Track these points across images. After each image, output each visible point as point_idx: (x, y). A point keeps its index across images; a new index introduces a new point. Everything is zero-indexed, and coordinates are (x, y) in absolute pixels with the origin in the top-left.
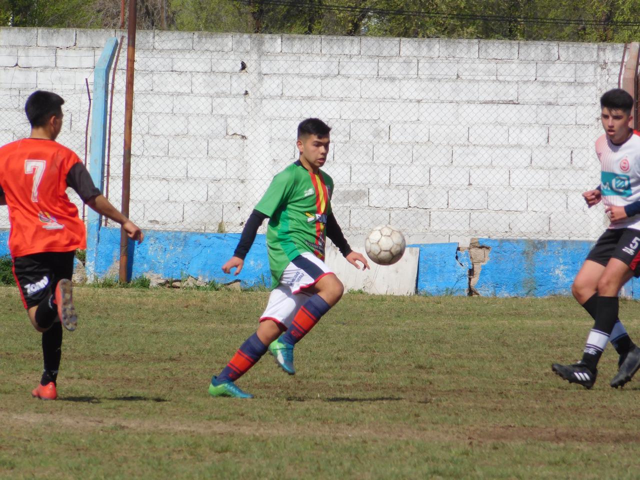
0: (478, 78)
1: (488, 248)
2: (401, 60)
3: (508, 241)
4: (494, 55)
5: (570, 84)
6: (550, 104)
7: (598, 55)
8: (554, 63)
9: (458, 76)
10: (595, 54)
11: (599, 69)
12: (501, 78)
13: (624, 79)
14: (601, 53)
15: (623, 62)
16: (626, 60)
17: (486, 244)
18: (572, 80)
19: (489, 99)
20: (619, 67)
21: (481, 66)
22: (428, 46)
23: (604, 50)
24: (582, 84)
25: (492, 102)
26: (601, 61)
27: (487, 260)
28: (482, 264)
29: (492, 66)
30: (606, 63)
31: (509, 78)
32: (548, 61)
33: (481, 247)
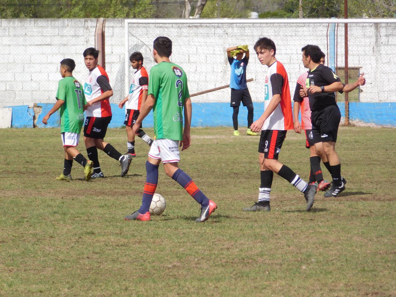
0: (35, 35)
1: (41, 107)
2: (3, 28)
3: (50, 104)
4: (41, 25)
5: (73, 36)
6: (65, 45)
7: (85, 23)
8: (66, 27)
9: (26, 34)
10: (83, 23)
11: (85, 30)
12: (44, 35)
13: (97, 34)
14: (86, 23)
15: (96, 26)
16: (98, 25)
17: (40, 105)
18: (74, 35)
19: (40, 44)
20: (95, 29)
21: (36, 30)
22: (14, 22)
23: (87, 21)
24: (78, 36)
25: (40, 45)
26: (86, 27)
27: (41, 112)
28: (39, 114)
29: (40, 30)
30: (88, 27)
31: (48, 35)
32: (63, 27)
33: (38, 107)
